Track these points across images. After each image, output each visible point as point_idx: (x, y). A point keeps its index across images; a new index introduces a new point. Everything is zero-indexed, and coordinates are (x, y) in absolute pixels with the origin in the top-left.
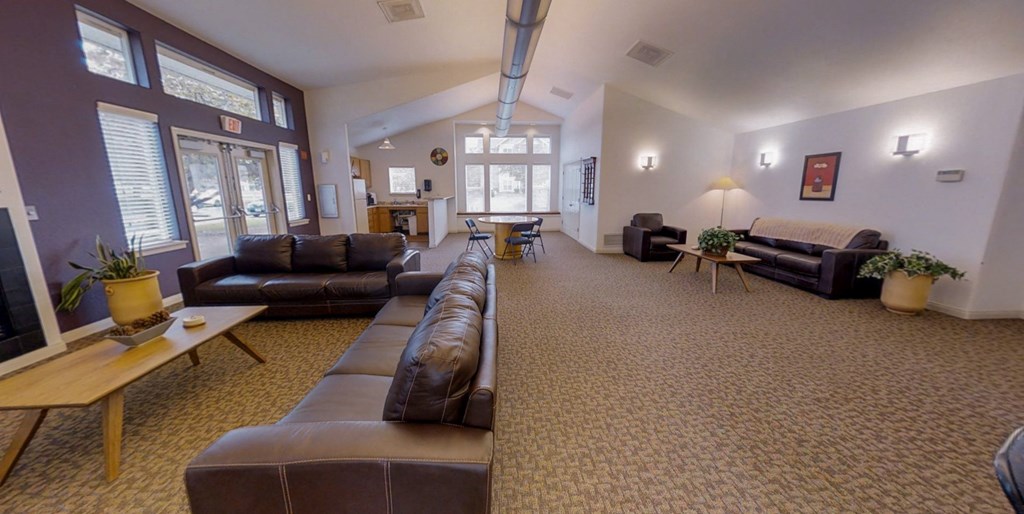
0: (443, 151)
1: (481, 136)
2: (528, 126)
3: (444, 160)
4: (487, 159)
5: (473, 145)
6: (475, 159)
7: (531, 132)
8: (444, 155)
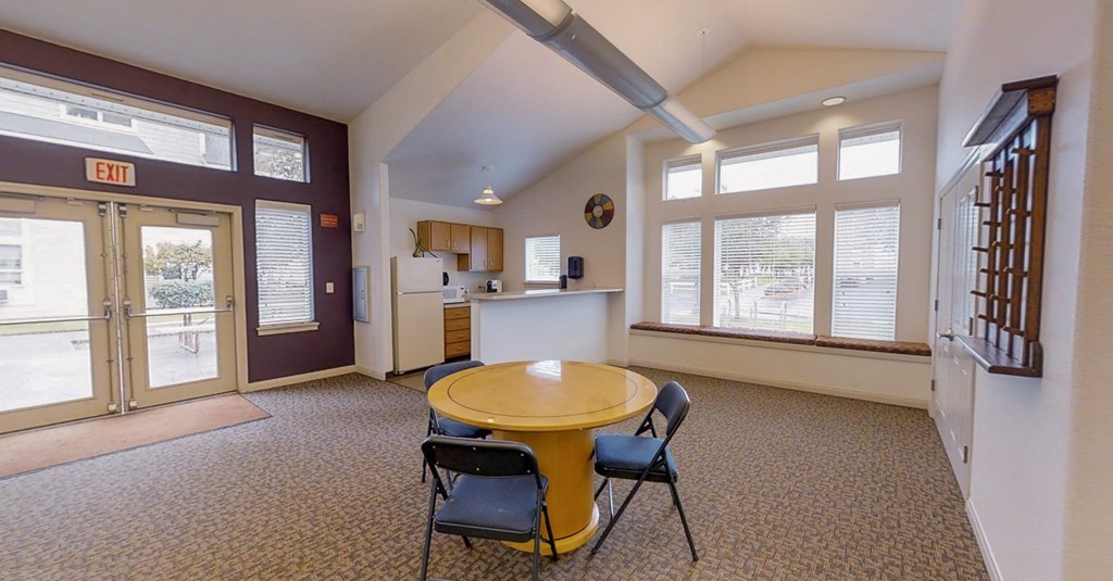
0: (604, 199)
1: (697, 160)
2: (822, 112)
3: (607, 217)
4: (711, 209)
5: (682, 184)
6: (683, 212)
7: (830, 127)
8: (607, 207)
